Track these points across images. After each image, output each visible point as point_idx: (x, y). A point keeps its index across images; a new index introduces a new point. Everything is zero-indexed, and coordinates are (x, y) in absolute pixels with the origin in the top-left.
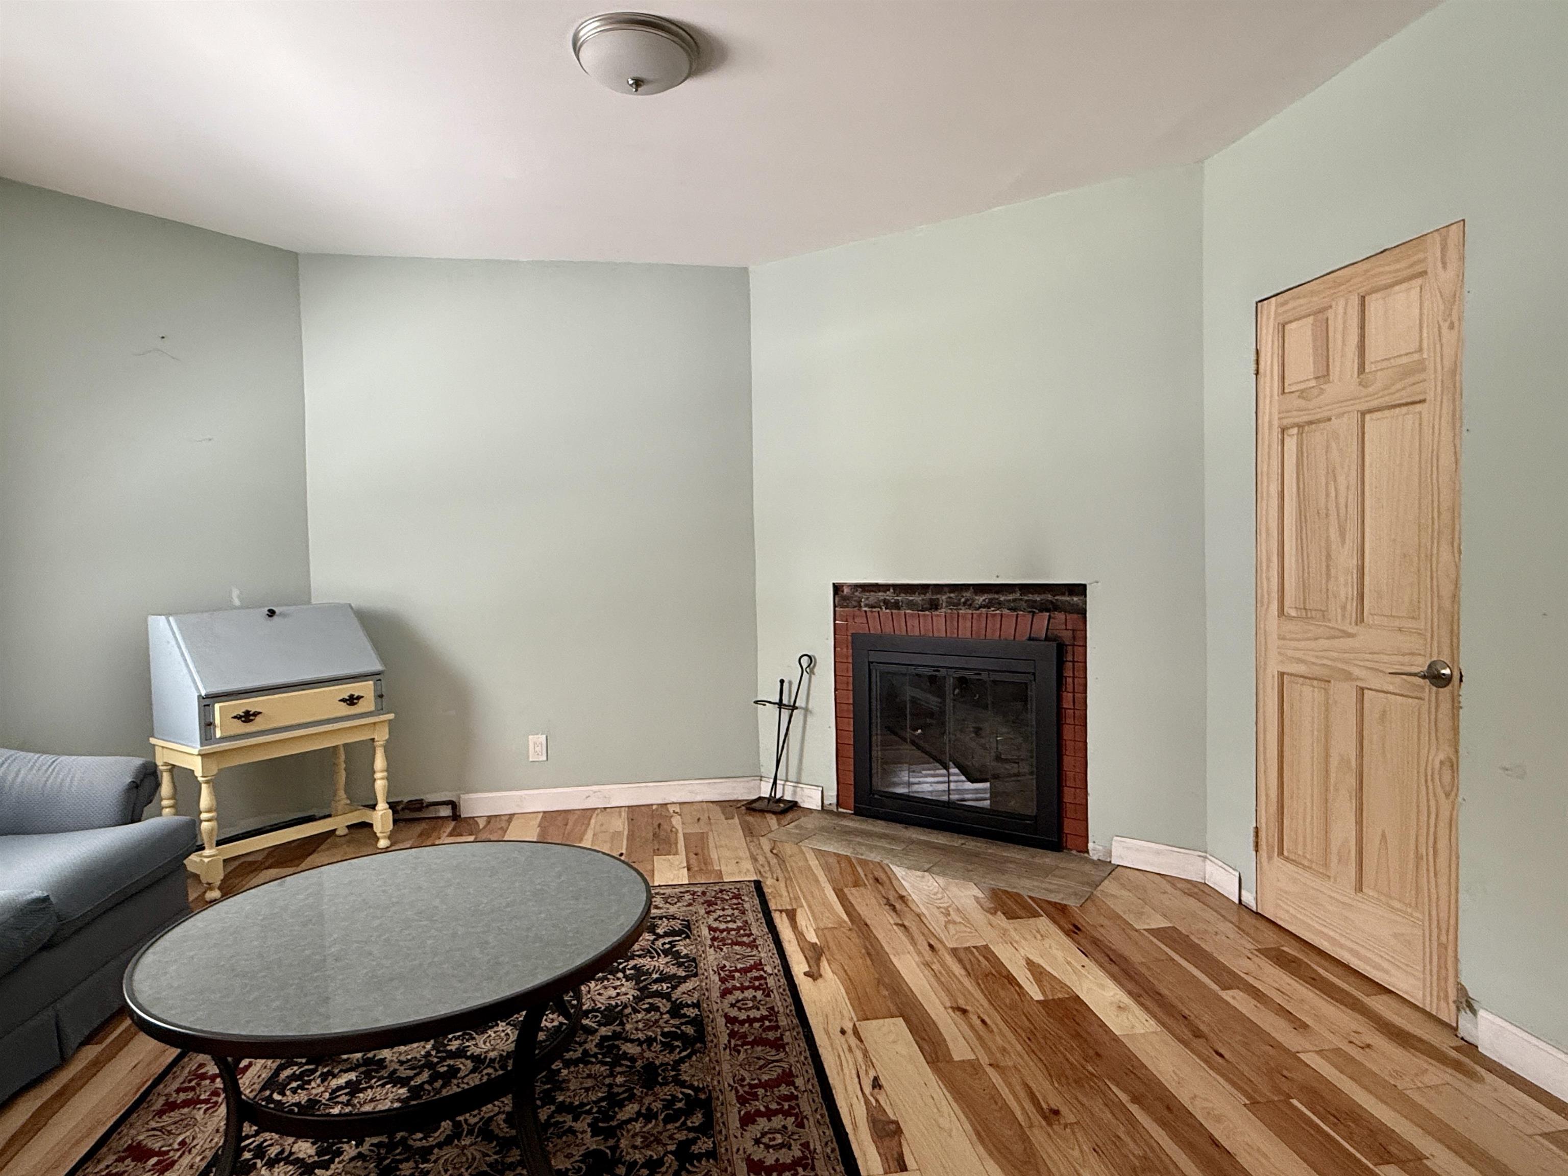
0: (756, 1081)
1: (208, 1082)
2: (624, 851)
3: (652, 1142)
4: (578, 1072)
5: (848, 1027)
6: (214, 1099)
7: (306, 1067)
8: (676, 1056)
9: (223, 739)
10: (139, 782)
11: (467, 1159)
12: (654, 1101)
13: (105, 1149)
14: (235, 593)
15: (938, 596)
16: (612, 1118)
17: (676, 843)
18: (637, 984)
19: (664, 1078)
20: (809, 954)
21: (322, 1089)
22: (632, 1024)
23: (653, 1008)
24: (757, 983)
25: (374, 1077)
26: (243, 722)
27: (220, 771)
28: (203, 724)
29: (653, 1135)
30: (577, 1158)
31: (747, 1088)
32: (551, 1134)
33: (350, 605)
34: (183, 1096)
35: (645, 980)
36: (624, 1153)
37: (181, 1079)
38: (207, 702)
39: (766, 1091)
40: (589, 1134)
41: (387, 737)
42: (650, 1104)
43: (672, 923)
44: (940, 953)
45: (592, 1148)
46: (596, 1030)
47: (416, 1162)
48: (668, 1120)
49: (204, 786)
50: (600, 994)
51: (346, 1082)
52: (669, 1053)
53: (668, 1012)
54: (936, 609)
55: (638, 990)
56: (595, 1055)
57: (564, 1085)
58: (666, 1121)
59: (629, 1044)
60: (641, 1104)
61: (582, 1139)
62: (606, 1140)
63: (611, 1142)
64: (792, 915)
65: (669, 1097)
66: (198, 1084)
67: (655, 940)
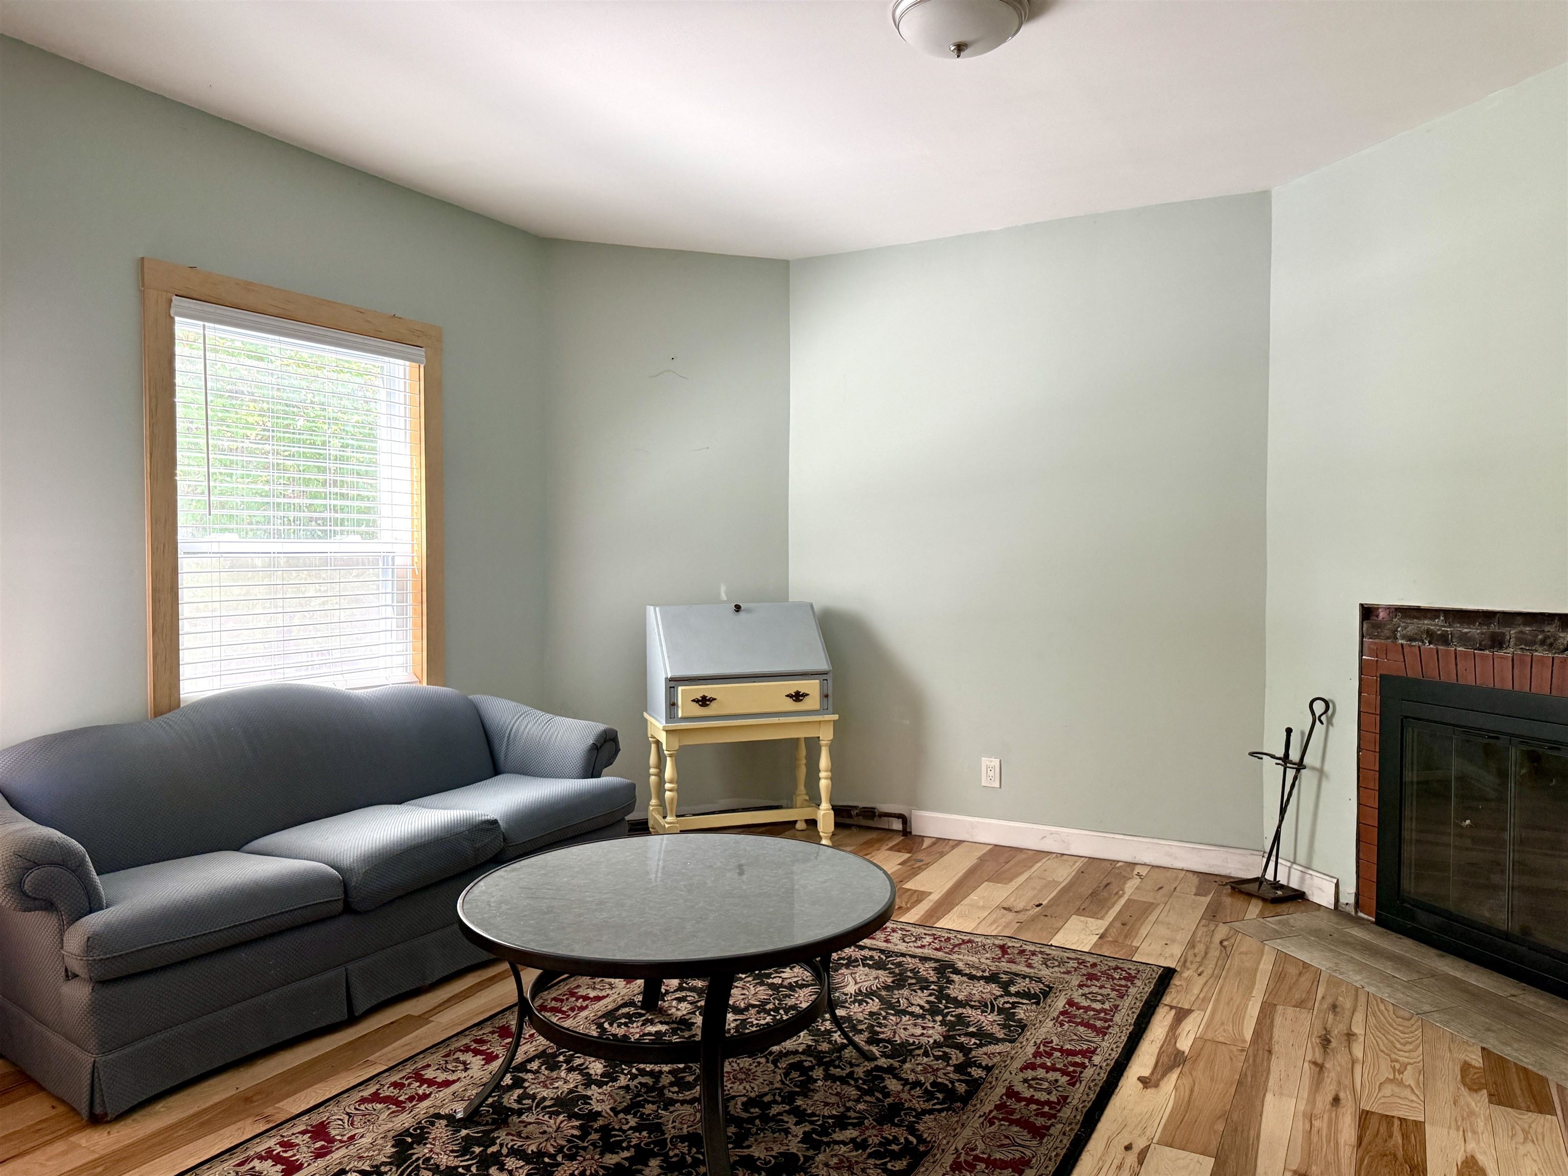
0: (985, 1156)
1: (574, 999)
2: (1044, 903)
3: (843, 1167)
4: (831, 1087)
5: (1140, 1144)
6: (570, 1013)
7: (639, 1011)
8: (928, 1106)
9: (685, 719)
10: (599, 745)
11: (694, 1120)
12: (875, 1136)
13: (489, 1023)
14: (723, 589)
15: (1503, 630)
16: (829, 1134)
17: (1110, 908)
18: (948, 1031)
19: (902, 1121)
20: (1164, 1058)
21: (638, 1030)
22: (912, 1065)
23: (946, 1058)
24: (1071, 1069)
25: (678, 1034)
26: (701, 705)
27: (681, 747)
28: (668, 703)
29: (849, 1161)
30: (774, 1153)
31: (970, 1158)
32: (769, 1127)
33: (812, 606)
34: (554, 1004)
35: (959, 1030)
36: (813, 1166)
37: (560, 992)
38: (672, 684)
39: (986, 1168)
40: (799, 1139)
41: (831, 737)
42: (870, 1136)
43: (1034, 984)
44: (1340, 1110)
45: (791, 1151)
46: (876, 1059)
47: (659, 1107)
48: (875, 1155)
49: (668, 759)
50: (905, 1029)
51: (656, 1032)
52: (924, 1101)
53: (955, 1066)
54: (1501, 647)
55: (943, 1037)
56: (856, 1080)
57: (811, 1094)
58: (870, 1156)
59: (894, 1081)
60: (862, 1133)
61: (789, 1141)
62: (808, 1149)
63: (811, 1153)
64: (1181, 1015)
65: (891, 1138)
66: (567, 999)
67: (1001, 996)
